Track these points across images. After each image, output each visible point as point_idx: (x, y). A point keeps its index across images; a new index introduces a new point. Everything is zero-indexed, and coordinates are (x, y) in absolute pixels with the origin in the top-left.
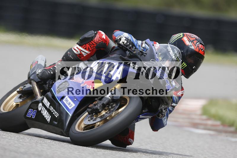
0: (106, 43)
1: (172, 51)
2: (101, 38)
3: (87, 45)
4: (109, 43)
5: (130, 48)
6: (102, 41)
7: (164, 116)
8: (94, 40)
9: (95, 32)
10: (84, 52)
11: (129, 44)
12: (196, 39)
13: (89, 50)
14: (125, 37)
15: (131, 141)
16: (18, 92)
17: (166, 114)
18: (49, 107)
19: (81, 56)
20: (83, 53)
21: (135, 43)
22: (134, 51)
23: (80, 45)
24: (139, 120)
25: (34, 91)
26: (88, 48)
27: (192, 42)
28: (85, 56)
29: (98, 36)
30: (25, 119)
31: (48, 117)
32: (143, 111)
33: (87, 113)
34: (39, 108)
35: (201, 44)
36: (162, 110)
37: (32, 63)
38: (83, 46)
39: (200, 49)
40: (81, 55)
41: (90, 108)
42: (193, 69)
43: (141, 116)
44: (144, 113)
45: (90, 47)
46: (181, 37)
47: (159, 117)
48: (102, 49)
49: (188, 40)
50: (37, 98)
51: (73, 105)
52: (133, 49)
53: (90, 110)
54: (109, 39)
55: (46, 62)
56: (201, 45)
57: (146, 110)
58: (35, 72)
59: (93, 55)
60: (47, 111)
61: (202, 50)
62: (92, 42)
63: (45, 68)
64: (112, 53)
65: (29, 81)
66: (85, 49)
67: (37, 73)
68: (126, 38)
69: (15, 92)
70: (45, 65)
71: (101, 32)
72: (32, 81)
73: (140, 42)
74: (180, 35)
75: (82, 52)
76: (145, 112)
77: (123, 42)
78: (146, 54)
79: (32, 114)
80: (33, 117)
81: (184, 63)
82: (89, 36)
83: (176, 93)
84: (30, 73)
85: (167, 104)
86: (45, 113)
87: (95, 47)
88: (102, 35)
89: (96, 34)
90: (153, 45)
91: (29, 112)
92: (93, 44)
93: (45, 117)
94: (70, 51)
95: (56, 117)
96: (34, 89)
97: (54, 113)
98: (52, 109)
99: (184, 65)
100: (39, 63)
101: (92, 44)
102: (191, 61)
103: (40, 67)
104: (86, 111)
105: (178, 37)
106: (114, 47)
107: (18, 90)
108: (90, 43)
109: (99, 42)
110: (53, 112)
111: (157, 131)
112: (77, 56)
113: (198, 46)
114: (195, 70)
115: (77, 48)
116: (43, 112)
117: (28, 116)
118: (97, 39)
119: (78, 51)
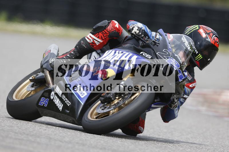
2: (114, 26)
3: (100, 34)
6: (115, 30)
7: (176, 107)
8: (107, 29)
10: (96, 40)
11: (141, 34)
12: (212, 32)
13: (101, 39)
14: (137, 27)
15: (141, 129)
16: (31, 80)
17: (178, 105)
18: (61, 96)
20: (96, 42)
21: (149, 34)
22: (147, 41)
23: (93, 34)
24: (151, 109)
25: (47, 80)
26: (101, 36)
27: (209, 34)
28: (97, 44)
29: (111, 25)
30: (37, 107)
31: (60, 106)
32: (155, 100)
33: (100, 102)
34: (51, 96)
36: (174, 100)
37: (45, 51)
38: (96, 35)
39: (216, 42)
40: (94, 44)
41: (102, 97)
42: (208, 62)
43: (153, 106)
44: (155, 102)
45: (102, 36)
46: (197, 29)
47: (171, 107)
48: (115, 38)
49: (205, 33)
50: (49, 87)
52: (146, 39)
53: (102, 99)
54: (122, 28)
55: (58, 51)
56: (216, 38)
57: (158, 100)
58: (48, 61)
60: (59, 100)
62: (105, 30)
63: (57, 57)
64: (125, 42)
65: (42, 69)
66: (98, 38)
67: (51, 62)
69: (28, 80)
70: (58, 54)
71: (115, 21)
72: (45, 70)
73: (154, 34)
74: (196, 27)
75: (95, 41)
76: (157, 102)
78: (159, 44)
79: (44, 102)
80: (45, 105)
81: (200, 55)
82: (103, 25)
83: (188, 85)
84: (43, 62)
85: (179, 93)
86: (57, 102)
87: (108, 36)
88: (115, 24)
89: (109, 23)
90: (166, 35)
91: (42, 100)
92: (106, 33)
93: (57, 105)
94: (83, 40)
95: (68, 105)
96: (46, 78)
97: (66, 102)
98: (64, 97)
99: (200, 57)
100: (51, 52)
101: (105, 33)
102: (206, 53)
103: (52, 55)
104: (99, 100)
105: (194, 29)
106: (127, 37)
107: (31, 78)
108: (103, 32)
109: (112, 31)
110: (66, 100)
111: (168, 122)
112: (90, 45)
113: (214, 39)
115: (90, 36)
116: (55, 101)
117: (40, 104)
118: (110, 27)
119: (90, 40)
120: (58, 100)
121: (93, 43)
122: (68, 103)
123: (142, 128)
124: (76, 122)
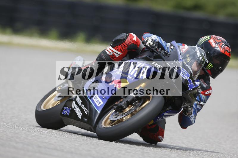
0: (137, 45)
1: (199, 53)
2: (132, 39)
3: (119, 47)
4: (140, 45)
5: (156, 49)
6: (133, 43)
7: (191, 114)
8: (125, 42)
9: (126, 34)
10: (116, 53)
11: (155, 46)
12: (222, 42)
13: (121, 51)
17: (192, 112)
18: (81, 105)
19: (114, 57)
20: (116, 54)
21: (164, 45)
22: (160, 52)
23: (112, 47)
26: (120, 49)
27: (218, 44)
28: (117, 57)
29: (129, 38)
30: (61, 116)
31: (79, 114)
32: (168, 108)
33: (114, 110)
34: (73, 106)
35: (226, 45)
38: (116, 48)
39: (225, 51)
41: (116, 105)
42: (219, 70)
43: (165, 114)
44: (168, 110)
45: (121, 49)
46: (208, 39)
47: (186, 115)
48: (133, 50)
49: (215, 43)
51: (102, 103)
52: (159, 50)
53: (116, 107)
56: (226, 47)
57: (171, 108)
59: (125, 56)
61: (228, 51)
62: (124, 43)
64: (141, 55)
66: (117, 51)
68: (152, 39)
71: (133, 34)
73: (168, 44)
74: (207, 37)
75: (114, 53)
77: (150, 44)
78: (170, 55)
80: (68, 114)
81: (210, 64)
82: (121, 38)
83: (203, 92)
85: (191, 102)
87: (126, 49)
88: (133, 37)
89: (127, 36)
90: (179, 47)
91: (65, 109)
92: (125, 46)
93: (77, 114)
94: (103, 52)
95: (87, 114)
98: (83, 106)
99: (210, 66)
101: (123, 46)
102: (217, 62)
105: (205, 39)
106: (144, 49)
108: (122, 45)
109: (131, 44)
110: (84, 109)
111: (186, 128)
112: (110, 57)
113: (224, 48)
114: (221, 71)
115: (110, 49)
116: (76, 110)
117: (63, 113)
118: (128, 40)
119: (110, 53)
120: (78, 109)
121: (113, 55)
122: (86, 112)
123: (161, 137)
124: (93, 130)
